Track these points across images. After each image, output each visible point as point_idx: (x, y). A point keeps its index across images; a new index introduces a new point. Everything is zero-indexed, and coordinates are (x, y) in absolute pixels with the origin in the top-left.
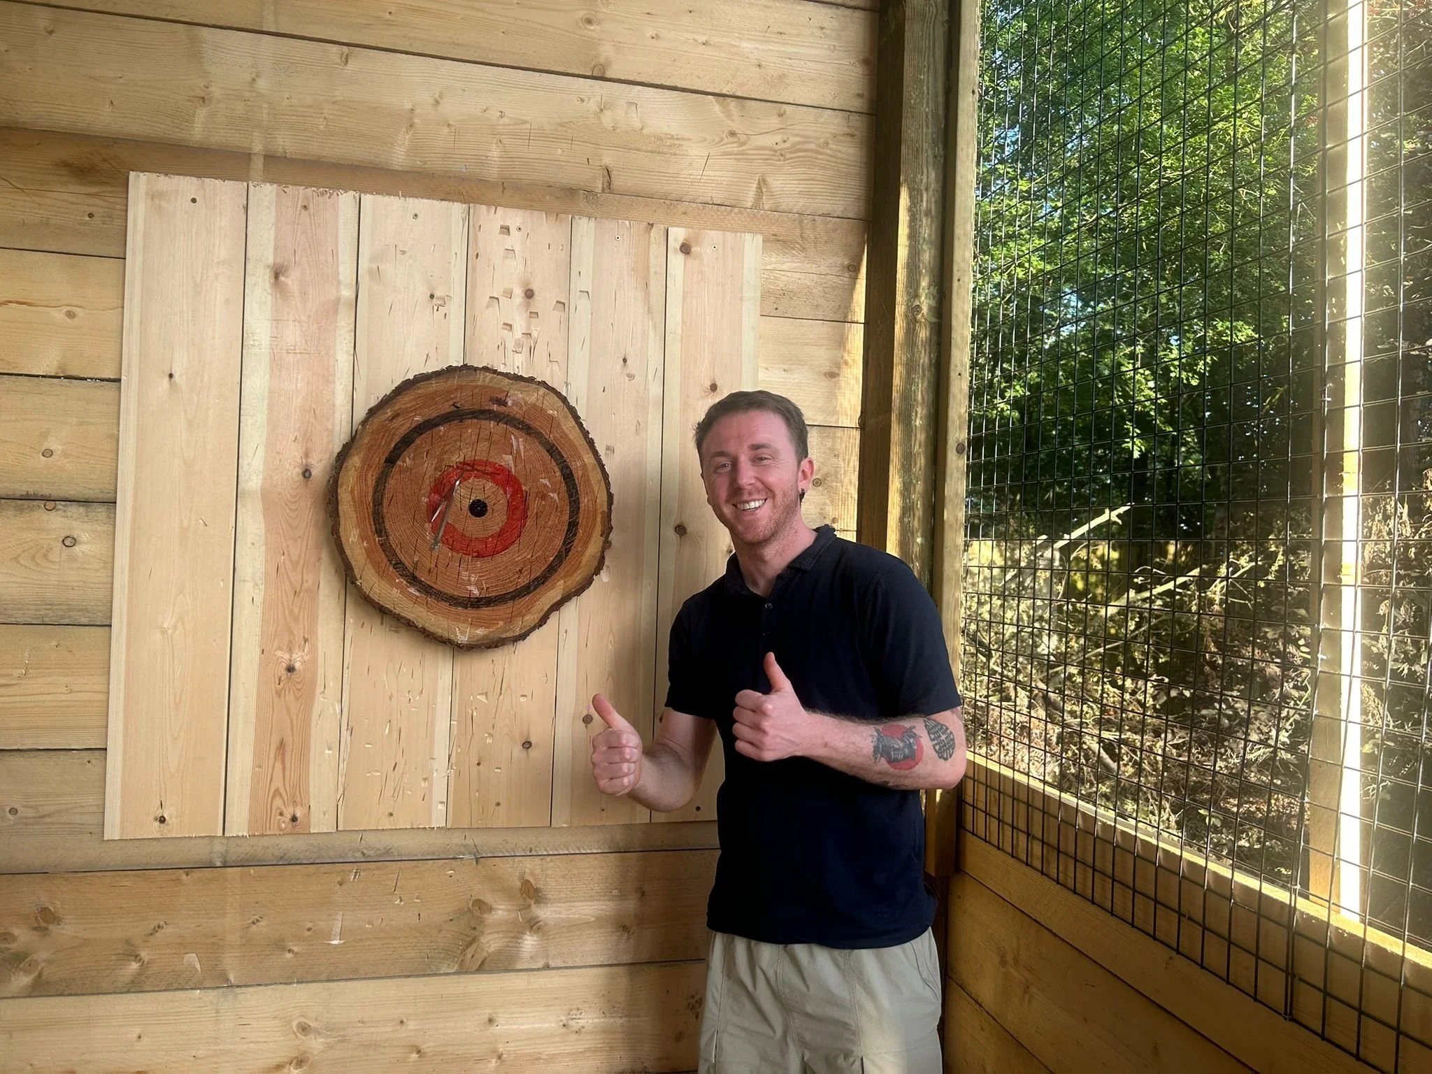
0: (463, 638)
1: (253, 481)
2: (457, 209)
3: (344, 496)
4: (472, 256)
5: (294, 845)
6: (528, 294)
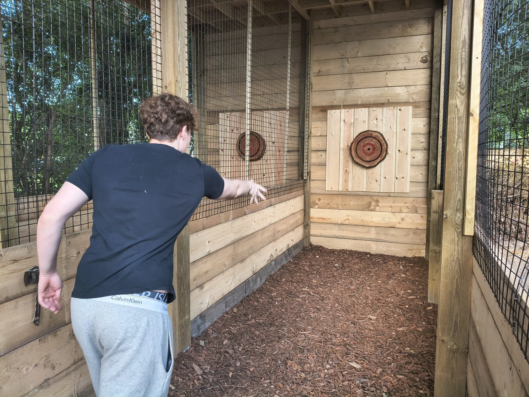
0: (367, 166)
1: (342, 147)
2: (367, 109)
3: (352, 148)
4: (369, 115)
5: (347, 193)
6: (377, 119)
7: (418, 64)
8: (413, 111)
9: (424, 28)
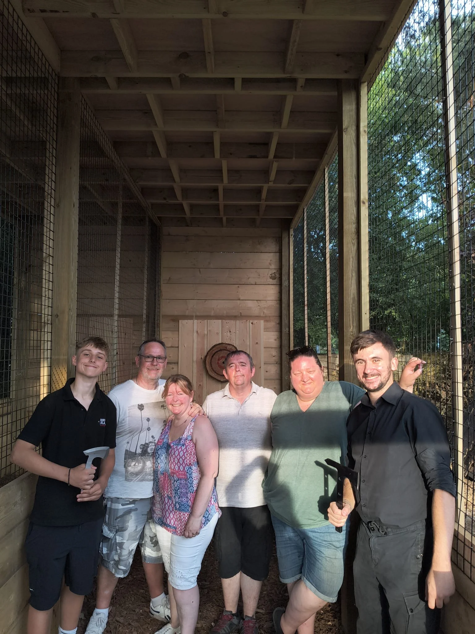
0: (222, 381)
2: (220, 321)
3: (207, 362)
4: (222, 327)
6: (230, 332)
7: (268, 280)
8: (265, 325)
9: (272, 246)
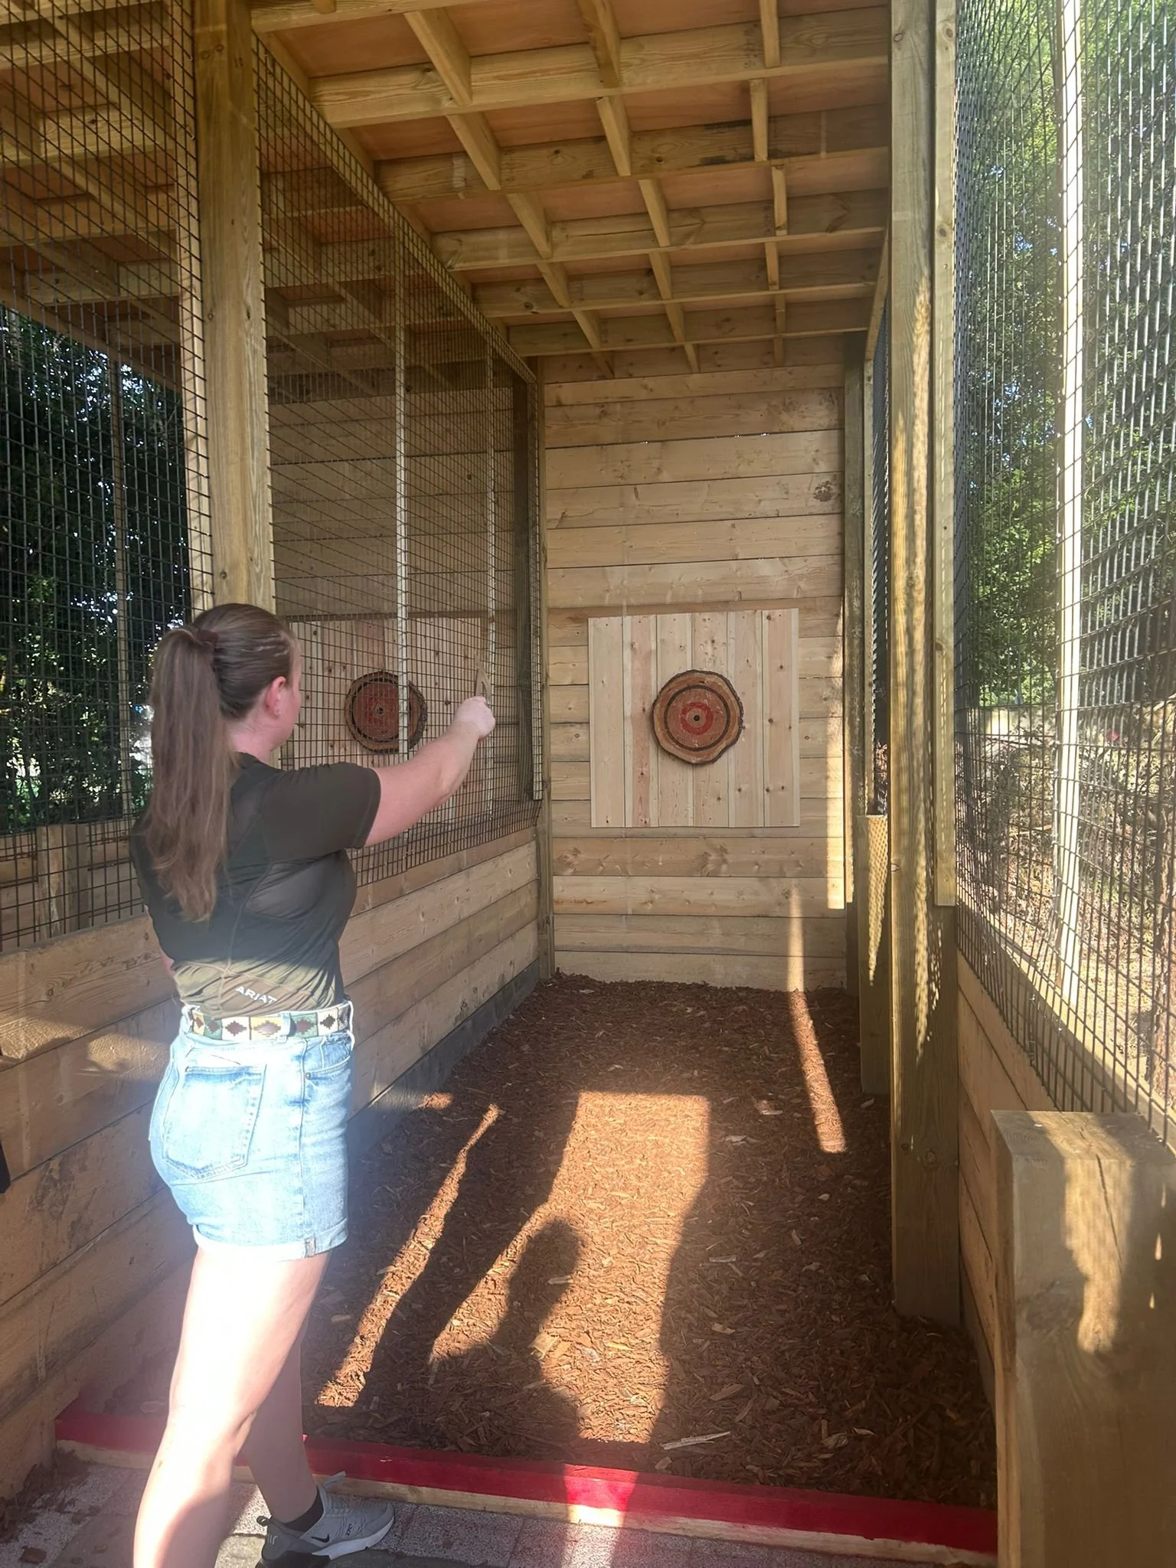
0: (693, 761)
1: (628, 713)
2: (688, 615)
3: (655, 717)
4: (694, 631)
5: (646, 831)
6: (713, 642)
7: (810, 504)
8: (801, 621)
9: (820, 414)
